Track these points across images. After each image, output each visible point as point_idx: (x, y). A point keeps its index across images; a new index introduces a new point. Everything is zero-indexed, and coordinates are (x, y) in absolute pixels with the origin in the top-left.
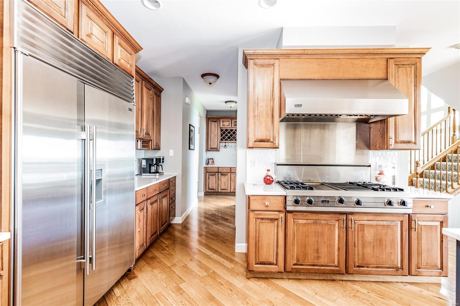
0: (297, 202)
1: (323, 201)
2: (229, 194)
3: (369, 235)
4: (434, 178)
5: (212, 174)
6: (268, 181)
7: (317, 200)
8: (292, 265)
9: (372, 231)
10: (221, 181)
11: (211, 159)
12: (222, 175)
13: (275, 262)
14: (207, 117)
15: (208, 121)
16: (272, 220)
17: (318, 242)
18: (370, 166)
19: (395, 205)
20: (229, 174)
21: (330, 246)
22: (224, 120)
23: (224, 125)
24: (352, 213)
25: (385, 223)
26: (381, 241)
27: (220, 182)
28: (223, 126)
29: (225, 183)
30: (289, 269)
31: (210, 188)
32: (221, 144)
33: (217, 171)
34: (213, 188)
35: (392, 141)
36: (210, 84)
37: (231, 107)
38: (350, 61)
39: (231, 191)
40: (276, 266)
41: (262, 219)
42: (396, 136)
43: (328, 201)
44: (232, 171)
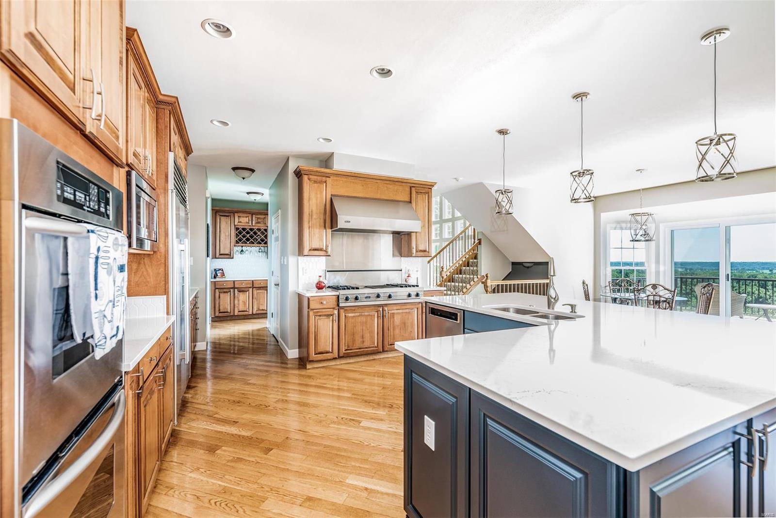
0: (347, 299)
1: (366, 297)
2: (250, 317)
3: (397, 320)
4: (462, 282)
5: (225, 290)
6: (320, 287)
7: (362, 296)
8: (344, 350)
9: (399, 317)
10: (239, 301)
11: (220, 270)
12: (240, 291)
13: (331, 351)
14: (214, 208)
15: (216, 215)
16: (328, 316)
17: (363, 330)
18: (401, 270)
19: (413, 296)
20: (251, 290)
21: (372, 332)
22: (240, 215)
23: (241, 222)
24: (386, 305)
25: (407, 311)
26: (405, 324)
27: (236, 302)
28: (239, 224)
29: (245, 303)
30: (341, 355)
31: (221, 311)
32: (236, 249)
33: (233, 286)
34: (226, 311)
35: (414, 251)
36: (244, 178)
37: (255, 200)
38: (386, 185)
39: (254, 313)
40: (332, 354)
41: (320, 316)
42: (416, 247)
43: (370, 297)
44: (254, 286)
